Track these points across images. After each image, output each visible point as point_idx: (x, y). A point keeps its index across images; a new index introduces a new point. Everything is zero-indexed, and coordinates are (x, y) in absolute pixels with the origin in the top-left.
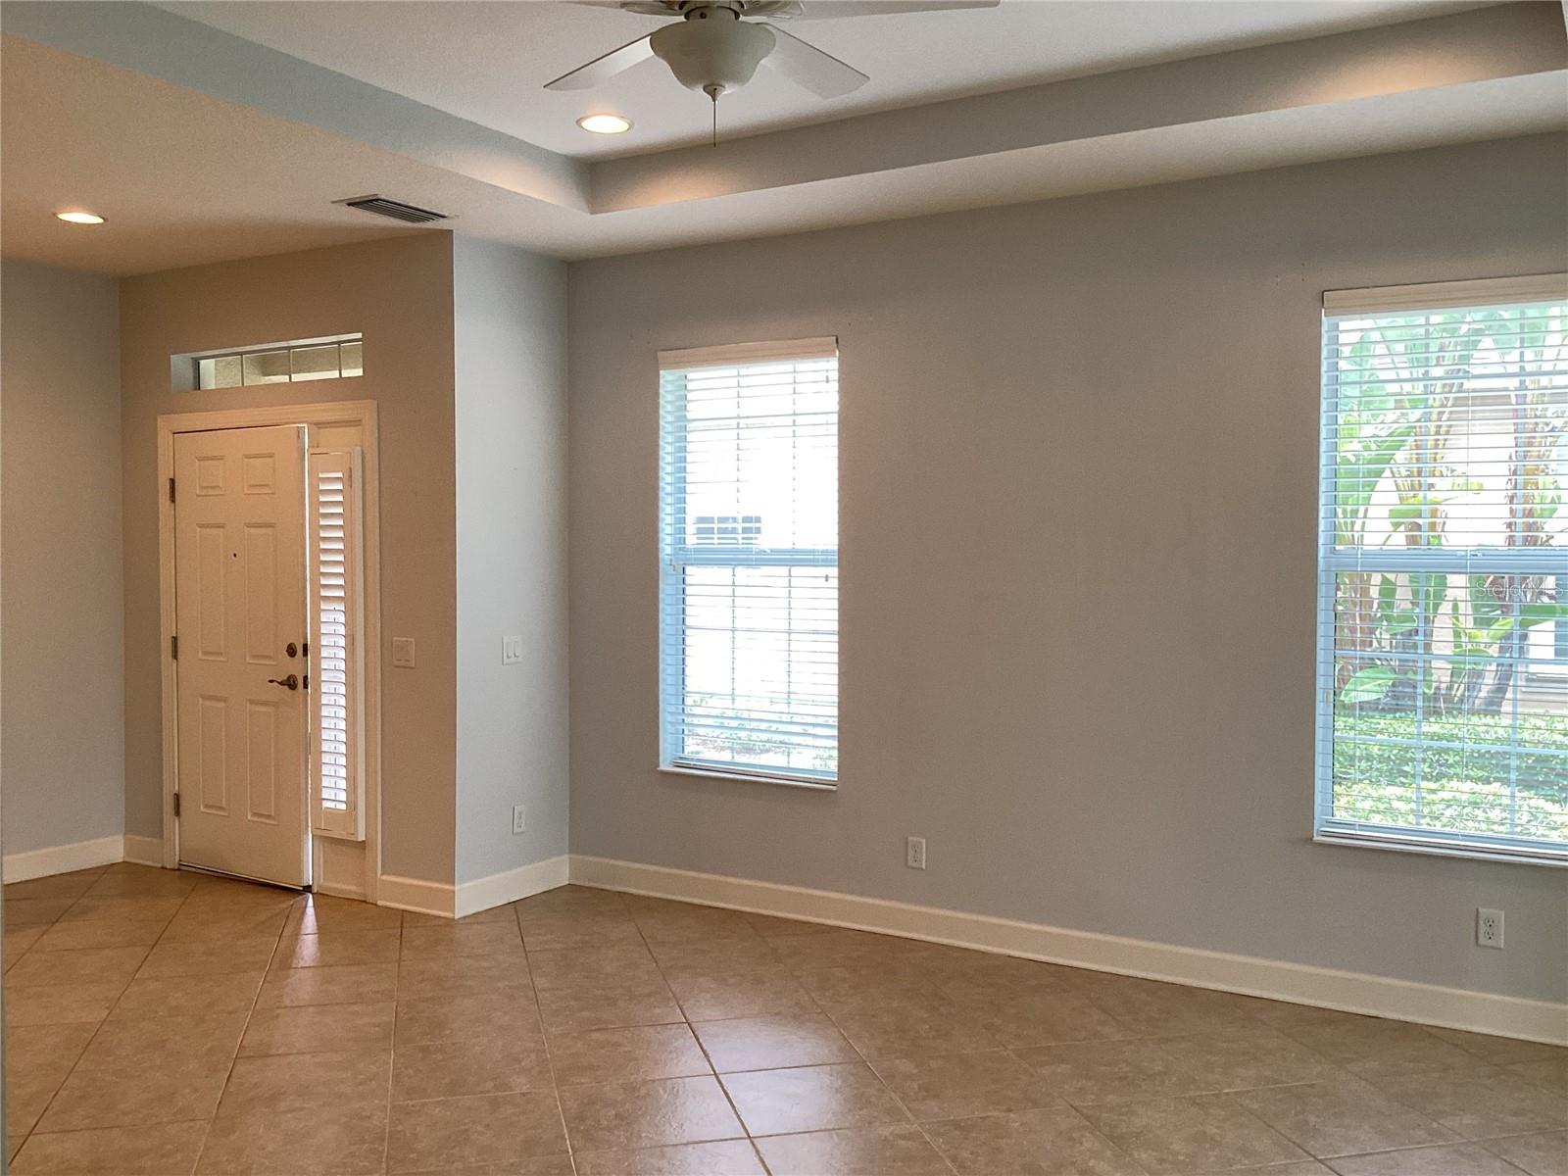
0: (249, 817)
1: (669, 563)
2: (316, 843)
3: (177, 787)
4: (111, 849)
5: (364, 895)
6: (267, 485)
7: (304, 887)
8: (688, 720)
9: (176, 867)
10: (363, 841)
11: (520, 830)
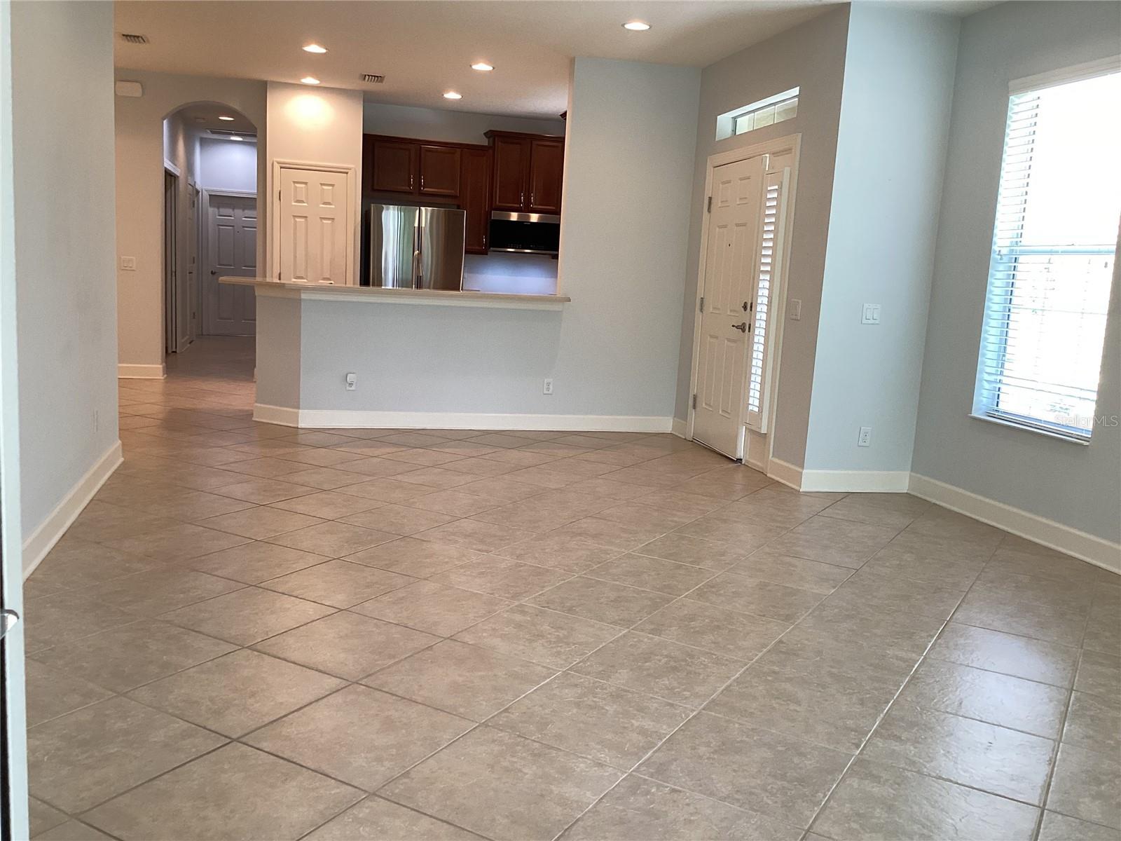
0: (720, 412)
1: (997, 253)
2: (747, 432)
3: (695, 392)
4: (665, 424)
5: (762, 468)
6: (746, 198)
7: (737, 459)
8: (1005, 380)
9: (691, 440)
10: (765, 434)
11: (864, 444)
